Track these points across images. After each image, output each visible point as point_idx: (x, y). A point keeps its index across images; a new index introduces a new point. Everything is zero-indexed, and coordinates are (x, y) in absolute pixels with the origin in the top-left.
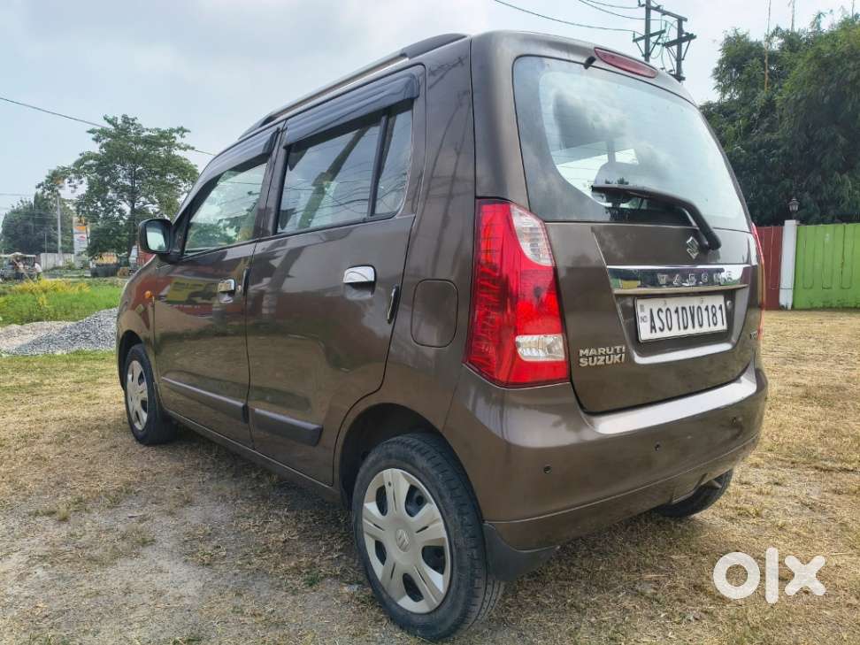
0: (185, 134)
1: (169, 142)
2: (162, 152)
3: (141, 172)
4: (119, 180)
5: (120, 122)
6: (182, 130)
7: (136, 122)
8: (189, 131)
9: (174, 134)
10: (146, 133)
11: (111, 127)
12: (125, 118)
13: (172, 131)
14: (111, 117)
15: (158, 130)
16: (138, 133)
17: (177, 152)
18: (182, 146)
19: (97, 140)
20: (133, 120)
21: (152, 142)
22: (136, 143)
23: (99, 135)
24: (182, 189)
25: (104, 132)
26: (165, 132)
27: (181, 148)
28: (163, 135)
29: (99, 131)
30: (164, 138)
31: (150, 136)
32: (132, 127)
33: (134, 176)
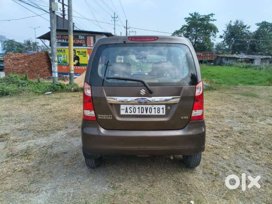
0: (213, 16)
1: (208, 19)
2: (205, 23)
3: (199, 30)
4: (193, 33)
5: (194, 15)
6: (212, 15)
7: (198, 14)
8: (214, 15)
9: (210, 16)
10: (201, 17)
11: (191, 17)
12: (195, 13)
13: (209, 15)
14: (191, 13)
15: (205, 15)
16: (199, 17)
17: (210, 22)
18: (212, 20)
19: (186, 21)
20: (197, 13)
21: (202, 20)
22: (198, 21)
23: (187, 19)
24: (211, 34)
25: (189, 18)
26: (207, 16)
27: (212, 21)
28: (206, 17)
29: (187, 18)
30: (207, 18)
31: (202, 18)
32: (197, 16)
33: (197, 31)
